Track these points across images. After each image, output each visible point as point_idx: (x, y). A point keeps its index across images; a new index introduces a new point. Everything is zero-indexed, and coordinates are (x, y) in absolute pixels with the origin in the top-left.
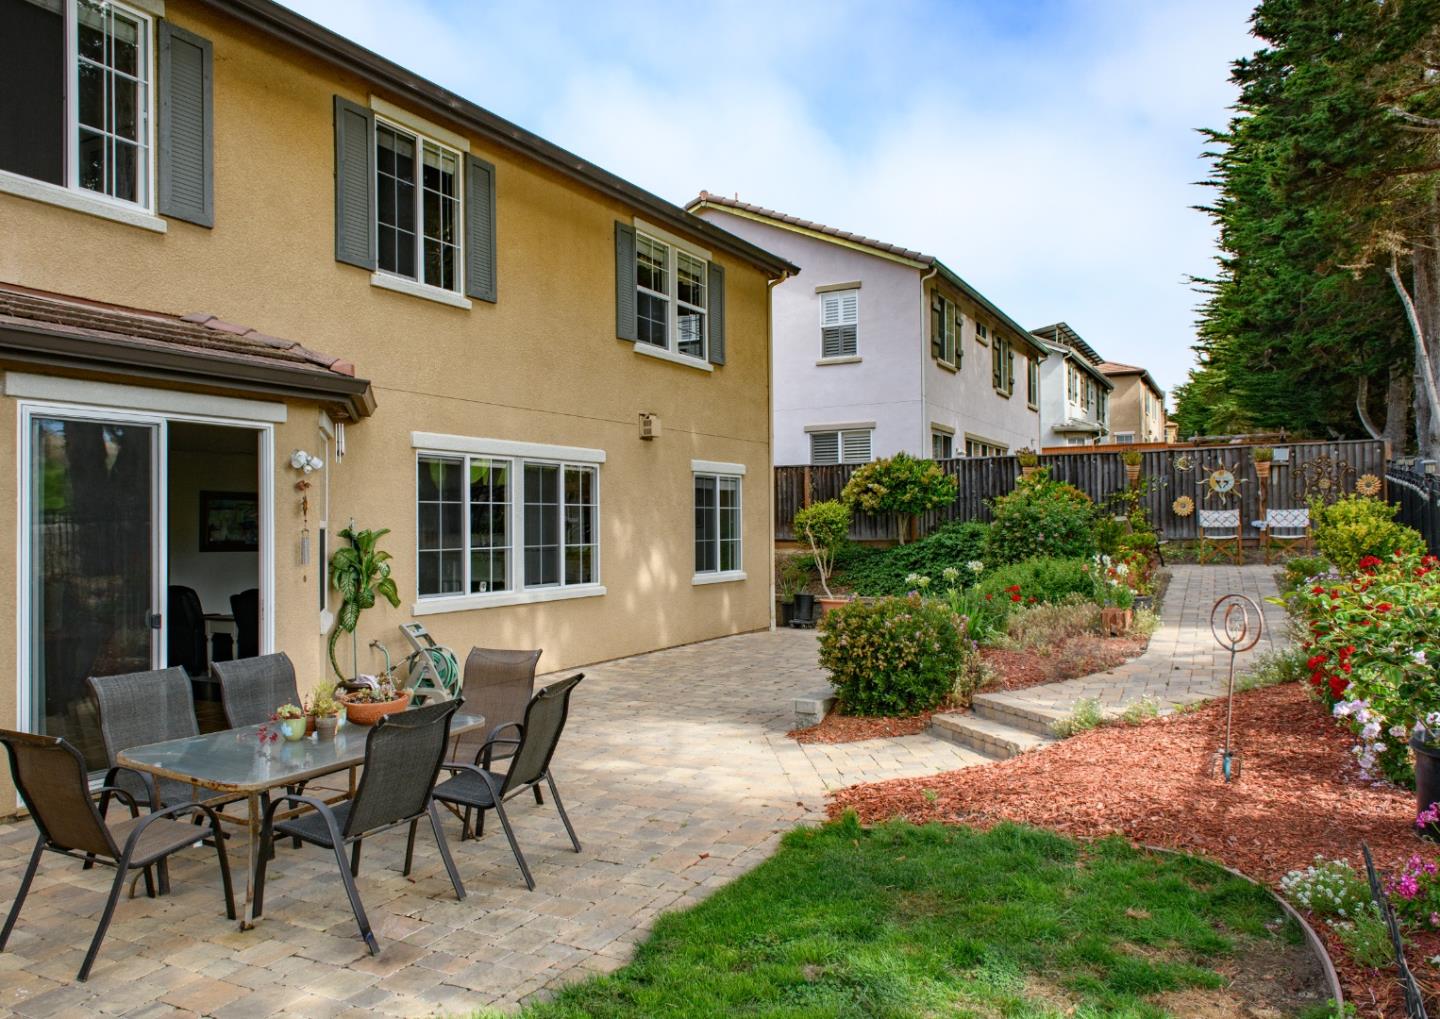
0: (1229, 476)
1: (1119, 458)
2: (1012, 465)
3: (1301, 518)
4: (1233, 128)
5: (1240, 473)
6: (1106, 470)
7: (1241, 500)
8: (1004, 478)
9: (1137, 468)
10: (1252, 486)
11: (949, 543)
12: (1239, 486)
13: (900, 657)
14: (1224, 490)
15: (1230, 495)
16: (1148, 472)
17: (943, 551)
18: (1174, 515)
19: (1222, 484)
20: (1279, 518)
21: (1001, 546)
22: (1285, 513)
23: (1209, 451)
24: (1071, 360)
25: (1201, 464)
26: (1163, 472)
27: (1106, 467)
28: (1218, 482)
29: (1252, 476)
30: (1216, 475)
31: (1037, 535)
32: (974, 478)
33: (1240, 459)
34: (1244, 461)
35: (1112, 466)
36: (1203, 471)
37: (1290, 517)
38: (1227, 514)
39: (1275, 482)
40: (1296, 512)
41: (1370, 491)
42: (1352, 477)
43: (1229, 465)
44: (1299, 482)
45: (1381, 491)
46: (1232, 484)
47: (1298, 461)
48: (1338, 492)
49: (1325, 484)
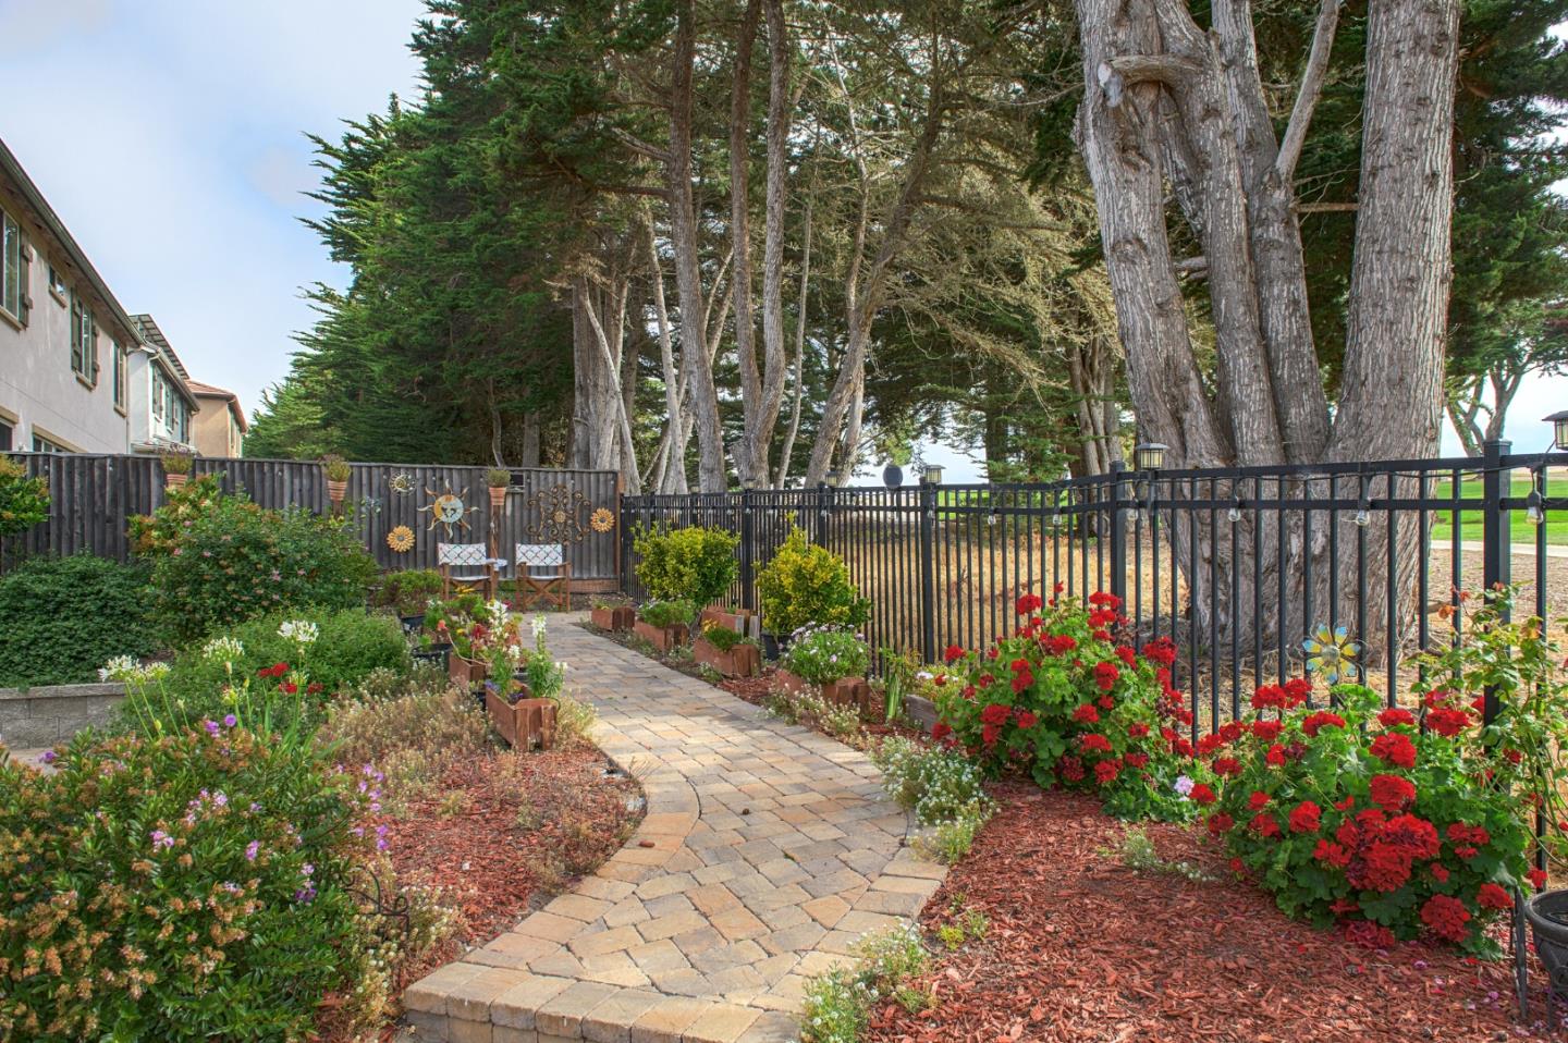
0: (457, 503)
1: (315, 470)
2: (148, 469)
3: (554, 555)
4: (347, 143)
5: (470, 500)
6: (297, 487)
7: (471, 533)
8: (133, 489)
9: (344, 485)
10: (483, 516)
11: (40, 589)
12: (468, 515)
13: (206, 941)
14: (451, 520)
15: (458, 527)
16: (356, 491)
17: (27, 603)
18: (390, 550)
19: (449, 513)
20: (530, 554)
21: (195, 593)
22: (536, 548)
23: (434, 469)
24: (156, 364)
25: (424, 485)
26: (375, 494)
27: (297, 481)
28: (444, 510)
29: (483, 504)
30: (442, 500)
31: (266, 572)
32: (77, 486)
33: (470, 483)
34: (475, 485)
35: (305, 482)
36: (426, 494)
37: (542, 555)
38: (471, 548)
39: (509, 512)
40: (548, 548)
41: (604, 527)
42: (587, 510)
43: (457, 488)
44: (534, 513)
45: (614, 527)
46: (460, 512)
47: (534, 489)
48: (573, 526)
49: (561, 517)
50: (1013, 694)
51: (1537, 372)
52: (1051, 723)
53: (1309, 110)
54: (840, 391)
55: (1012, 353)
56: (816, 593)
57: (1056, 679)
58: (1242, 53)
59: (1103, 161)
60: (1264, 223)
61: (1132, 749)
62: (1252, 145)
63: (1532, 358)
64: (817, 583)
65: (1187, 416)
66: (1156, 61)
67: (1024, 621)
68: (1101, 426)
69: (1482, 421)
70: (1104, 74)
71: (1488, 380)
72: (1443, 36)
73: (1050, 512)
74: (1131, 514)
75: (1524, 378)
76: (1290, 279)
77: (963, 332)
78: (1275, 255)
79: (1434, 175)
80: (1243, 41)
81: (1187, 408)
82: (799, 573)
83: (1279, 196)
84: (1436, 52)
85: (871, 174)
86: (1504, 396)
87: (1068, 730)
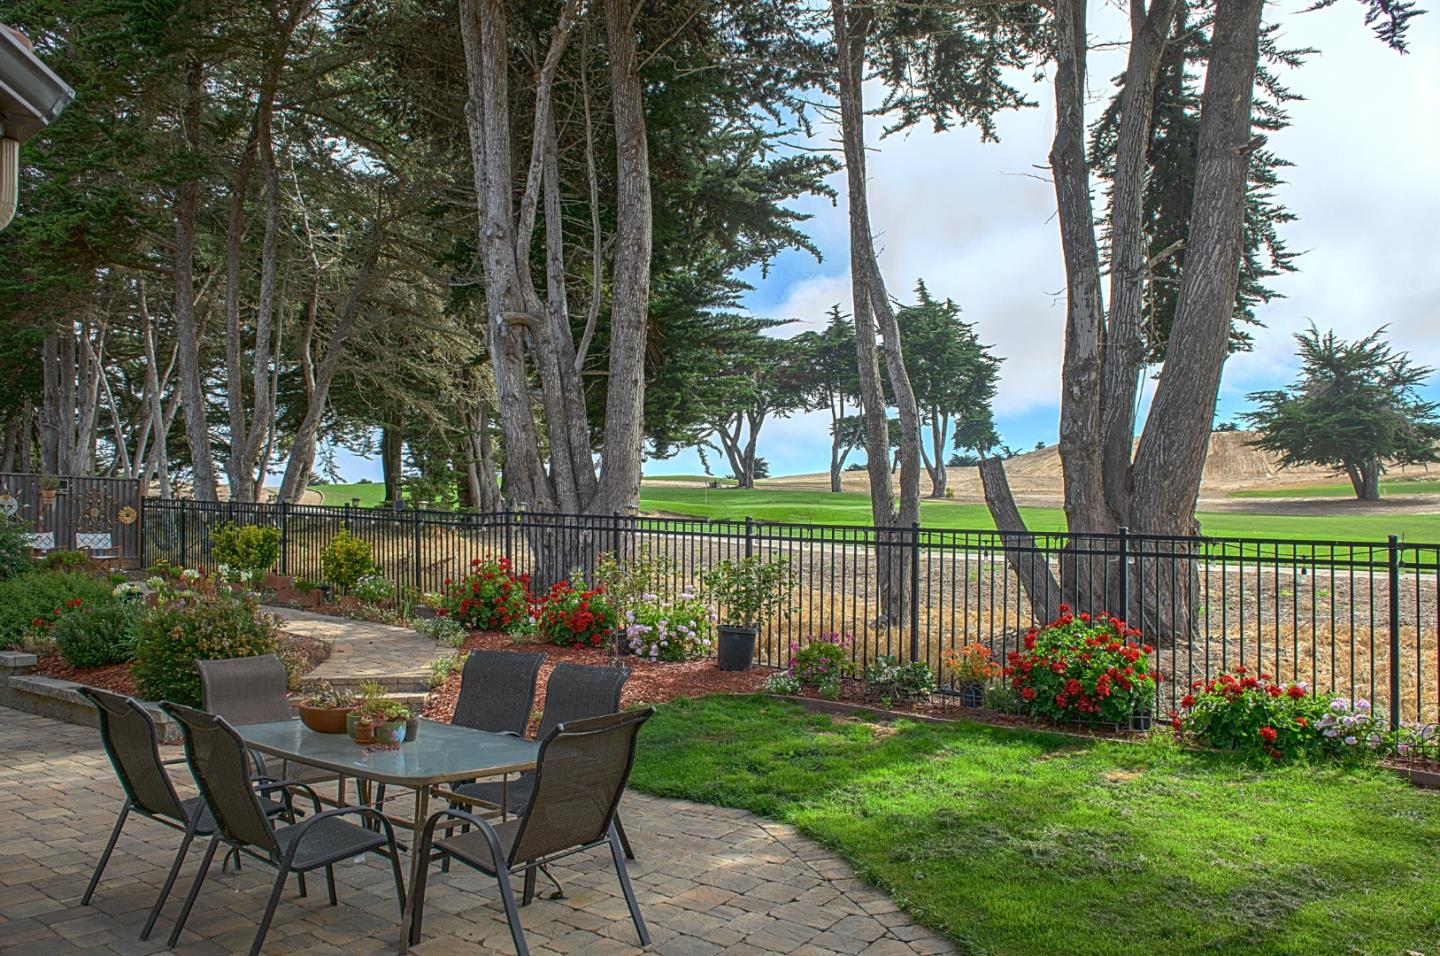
0: (14, 502)
3: (104, 541)
5: (22, 500)
10: (33, 511)
12: (21, 511)
19: (6, 508)
20: (87, 540)
22: (91, 536)
29: (33, 502)
33: (23, 487)
34: (27, 488)
37: (96, 541)
38: (44, 536)
39: (54, 508)
40: (100, 536)
41: (129, 521)
42: (116, 509)
43: (12, 490)
44: (74, 510)
45: (136, 521)
46: (15, 507)
47: (74, 492)
48: (105, 520)
49: (95, 512)
50: (472, 594)
51: (772, 414)
52: (486, 605)
53: (588, 344)
54: (308, 427)
55: (427, 407)
56: (358, 562)
57: (489, 588)
58: (561, 308)
59: (498, 357)
60: (570, 391)
61: (515, 612)
62: (564, 353)
63: (770, 404)
64: (358, 557)
65: (536, 478)
66: (522, 316)
67: (474, 569)
68: (479, 447)
69: (742, 444)
70: (499, 320)
71: (745, 415)
72: (640, 322)
73: (482, 525)
74: (514, 528)
75: (766, 416)
76: (580, 418)
77: (394, 391)
78: (575, 406)
79: (636, 381)
80: (561, 302)
81: (535, 474)
82: (348, 552)
83: (576, 379)
84: (637, 329)
85: (321, 265)
86: (755, 427)
87: (492, 606)
